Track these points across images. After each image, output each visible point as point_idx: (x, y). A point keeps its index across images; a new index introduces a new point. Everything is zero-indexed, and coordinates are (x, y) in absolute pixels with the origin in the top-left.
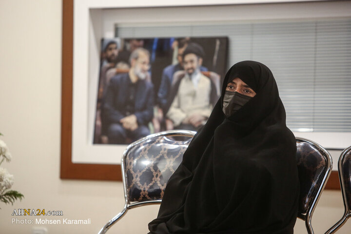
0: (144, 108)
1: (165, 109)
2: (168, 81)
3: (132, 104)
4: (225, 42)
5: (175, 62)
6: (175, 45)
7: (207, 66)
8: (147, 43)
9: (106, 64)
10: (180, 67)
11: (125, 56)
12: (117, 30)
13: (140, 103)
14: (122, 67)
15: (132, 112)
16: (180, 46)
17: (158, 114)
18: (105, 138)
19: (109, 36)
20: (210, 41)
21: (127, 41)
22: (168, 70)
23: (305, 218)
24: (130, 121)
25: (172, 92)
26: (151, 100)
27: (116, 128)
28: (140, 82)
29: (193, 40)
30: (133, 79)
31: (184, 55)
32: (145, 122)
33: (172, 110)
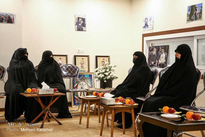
0: (155, 60)
1: (158, 61)
2: (159, 55)
4: (168, 46)
5: (160, 51)
6: (160, 47)
7: (165, 51)
8: (156, 47)
9: (150, 52)
10: (161, 52)
11: (153, 50)
12: (152, 44)
14: (152, 52)
15: (153, 61)
16: (161, 48)
17: (157, 61)
19: (151, 46)
21: (153, 47)
22: (159, 52)
24: (153, 63)
25: (159, 57)
27: (151, 64)
28: (155, 55)
29: (163, 46)
30: (154, 54)
31: (161, 49)
32: (155, 63)
33: (159, 60)
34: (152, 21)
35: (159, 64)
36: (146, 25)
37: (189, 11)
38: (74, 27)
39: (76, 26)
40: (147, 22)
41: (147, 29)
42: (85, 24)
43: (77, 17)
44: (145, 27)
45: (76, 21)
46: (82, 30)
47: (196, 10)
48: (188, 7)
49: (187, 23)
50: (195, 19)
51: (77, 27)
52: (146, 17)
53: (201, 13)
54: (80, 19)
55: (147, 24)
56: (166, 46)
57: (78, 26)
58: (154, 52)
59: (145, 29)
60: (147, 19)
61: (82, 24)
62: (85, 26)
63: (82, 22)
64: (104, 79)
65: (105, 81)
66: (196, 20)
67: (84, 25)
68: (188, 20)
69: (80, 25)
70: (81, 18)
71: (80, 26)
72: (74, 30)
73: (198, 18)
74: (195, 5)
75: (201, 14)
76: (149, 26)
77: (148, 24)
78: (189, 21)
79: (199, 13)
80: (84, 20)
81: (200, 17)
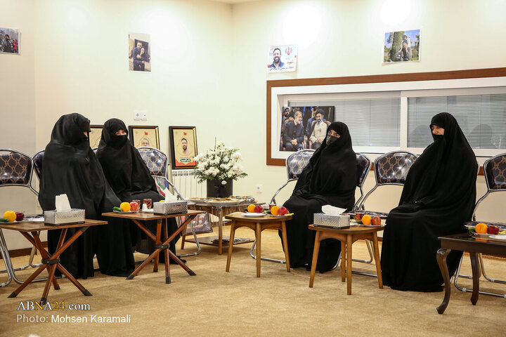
0: (300, 136)
1: (309, 137)
2: (310, 125)
3: (295, 134)
4: (333, 108)
5: (313, 117)
6: (312, 109)
8: (301, 109)
9: (285, 118)
10: (314, 119)
11: (292, 114)
12: (289, 103)
13: (298, 134)
14: (291, 119)
15: (295, 138)
16: (315, 110)
17: (306, 138)
18: (284, 148)
19: (286, 106)
20: (327, 108)
21: (293, 108)
22: (309, 120)
23: (360, 187)
24: (295, 141)
25: (312, 129)
26: (303, 133)
27: (289, 144)
29: (320, 107)
30: (296, 124)
31: (316, 114)
32: (300, 142)
33: (312, 137)
34: (292, 55)
35: (311, 144)
36: (277, 62)
37: (389, 41)
38: (127, 62)
39: (132, 60)
40: (279, 55)
41: (279, 71)
42: (149, 56)
43: (133, 38)
44: (273, 66)
45: (131, 49)
46: (143, 69)
47: (406, 42)
48: (386, 34)
49: (383, 65)
50: (402, 59)
51: (134, 63)
52: (276, 45)
53: (417, 47)
54: (139, 44)
55: (279, 59)
56: (328, 108)
57: (136, 59)
58: (298, 119)
59: (273, 71)
60: (278, 49)
61: (142, 55)
62: (148, 61)
63: (143, 50)
64: (222, 177)
65: (224, 183)
66: (405, 60)
67: (146, 57)
68: (387, 59)
69: (138, 56)
70: (140, 42)
71: (139, 59)
72: (128, 67)
73: (411, 58)
74: (403, 32)
75: (418, 50)
76: (286, 65)
77: (282, 60)
78: (389, 61)
79: (412, 47)
80: (145, 45)
81: (416, 56)
